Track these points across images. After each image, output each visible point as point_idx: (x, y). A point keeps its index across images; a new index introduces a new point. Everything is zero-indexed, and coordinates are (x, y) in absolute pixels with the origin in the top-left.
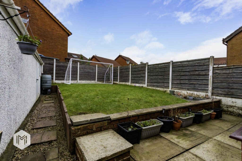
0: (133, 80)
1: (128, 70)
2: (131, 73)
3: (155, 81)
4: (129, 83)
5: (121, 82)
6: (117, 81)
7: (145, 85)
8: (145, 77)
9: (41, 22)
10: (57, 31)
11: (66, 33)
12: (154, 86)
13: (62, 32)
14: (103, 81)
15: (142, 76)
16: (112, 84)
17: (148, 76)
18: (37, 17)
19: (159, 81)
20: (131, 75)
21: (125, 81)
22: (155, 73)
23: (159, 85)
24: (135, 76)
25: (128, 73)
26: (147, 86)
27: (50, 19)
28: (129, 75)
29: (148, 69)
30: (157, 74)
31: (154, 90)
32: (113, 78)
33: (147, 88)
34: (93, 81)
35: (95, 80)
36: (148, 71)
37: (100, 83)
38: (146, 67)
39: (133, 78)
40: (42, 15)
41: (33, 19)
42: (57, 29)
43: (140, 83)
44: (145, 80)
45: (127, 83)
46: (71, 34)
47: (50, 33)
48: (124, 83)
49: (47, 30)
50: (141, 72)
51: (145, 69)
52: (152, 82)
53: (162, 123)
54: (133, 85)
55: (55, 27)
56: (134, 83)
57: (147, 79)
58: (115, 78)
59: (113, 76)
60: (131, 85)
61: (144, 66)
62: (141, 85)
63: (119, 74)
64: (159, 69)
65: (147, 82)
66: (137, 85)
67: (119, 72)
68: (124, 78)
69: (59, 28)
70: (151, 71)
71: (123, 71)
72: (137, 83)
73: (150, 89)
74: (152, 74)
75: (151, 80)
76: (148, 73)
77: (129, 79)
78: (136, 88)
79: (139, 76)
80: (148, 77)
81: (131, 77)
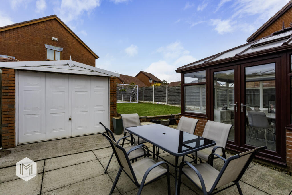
0: (156, 99)
1: (151, 90)
2: (154, 93)
3: (174, 100)
4: (153, 102)
5: (145, 101)
6: (142, 100)
7: (166, 104)
8: (166, 97)
9: (73, 49)
10: (86, 56)
11: (94, 57)
12: (172, 104)
13: (91, 57)
14: (129, 101)
15: (164, 96)
16: (138, 103)
17: (168, 95)
18: (70, 45)
19: (177, 99)
20: (154, 95)
21: (149, 100)
22: (173, 93)
23: (176, 103)
24: (158, 95)
25: (151, 93)
26: (168, 104)
27: (80, 45)
28: (153, 95)
29: (168, 90)
30: (174, 95)
31: (173, 106)
32: (139, 98)
33: (167, 105)
34: (120, 101)
35: (121, 99)
36: (168, 91)
37: (126, 102)
38: (166, 89)
39: (156, 97)
40: (74, 43)
41: (67, 48)
42: (86, 54)
43: (162, 102)
44: (166, 99)
45: (151, 102)
46: (98, 57)
47: (81, 58)
48: (148, 102)
49: (78, 55)
50: (163, 92)
51: (166, 90)
52: (171, 101)
53: (170, 120)
54: (156, 103)
55: (85, 52)
56: (157, 101)
57: (168, 98)
58: (140, 97)
59: (139, 96)
60: (154, 104)
61: (165, 88)
62: (163, 103)
63: (144, 94)
64: (176, 90)
65: (168, 101)
66: (160, 103)
67: (144, 92)
68: (148, 97)
69: (88, 53)
70: (170, 91)
71: (147, 91)
72: (159, 101)
73: (170, 106)
74: (171, 95)
75: (171, 99)
76: (168, 93)
77: (153, 98)
78: (159, 106)
79: (161, 95)
80: (168, 97)
81: (154, 97)
